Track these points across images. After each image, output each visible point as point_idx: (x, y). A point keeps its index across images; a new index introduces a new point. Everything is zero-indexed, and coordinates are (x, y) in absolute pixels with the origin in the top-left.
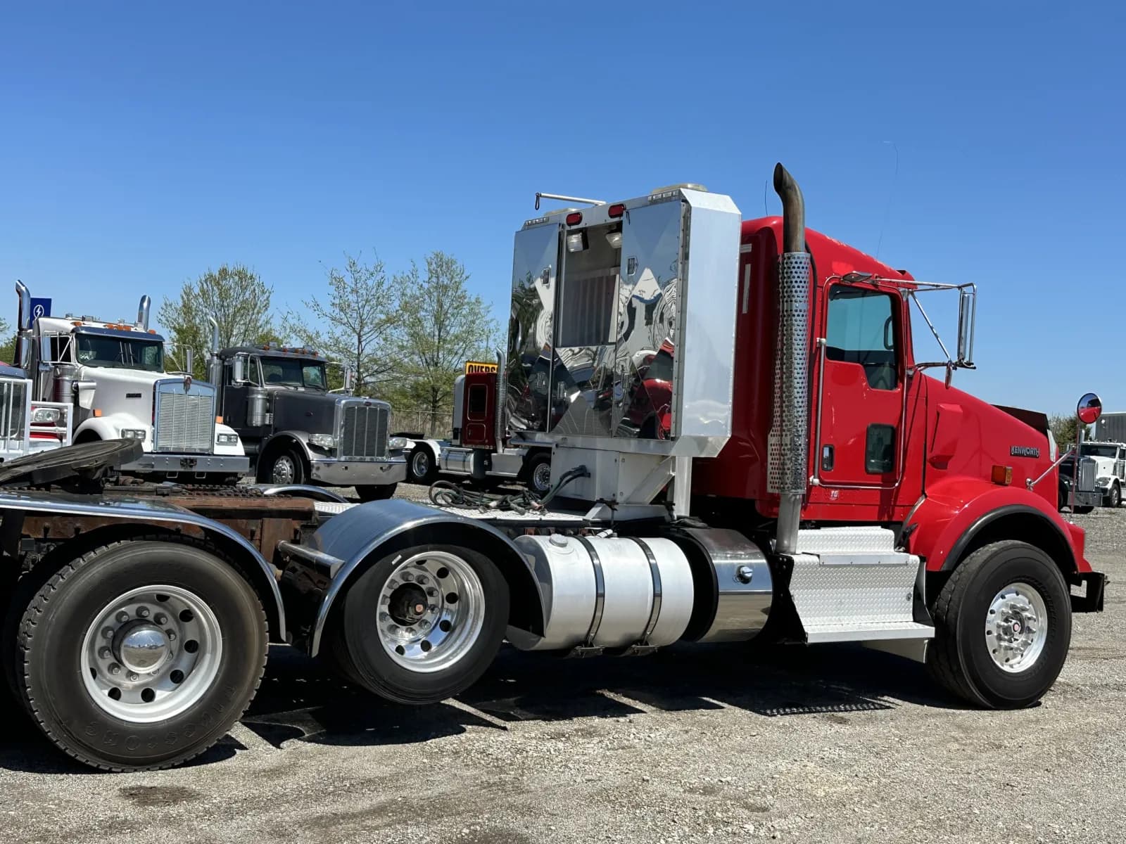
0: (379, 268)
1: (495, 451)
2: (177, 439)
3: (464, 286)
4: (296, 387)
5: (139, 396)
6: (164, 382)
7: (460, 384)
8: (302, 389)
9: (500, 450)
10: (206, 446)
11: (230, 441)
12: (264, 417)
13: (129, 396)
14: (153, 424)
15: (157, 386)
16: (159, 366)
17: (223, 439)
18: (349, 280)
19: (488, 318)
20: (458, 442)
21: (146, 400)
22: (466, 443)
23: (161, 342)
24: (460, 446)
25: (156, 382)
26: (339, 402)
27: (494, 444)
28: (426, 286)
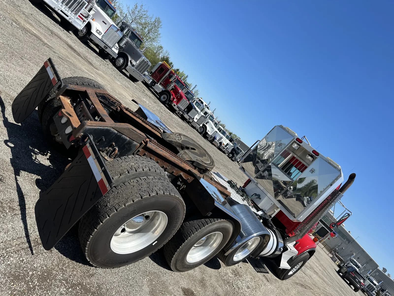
0: (147, 11)
1: (157, 84)
2: (107, 40)
3: (159, 29)
4: (134, 44)
5: (106, 24)
6: (114, 26)
7: (159, 64)
8: (134, 45)
9: (158, 84)
10: (111, 46)
11: (116, 49)
12: (123, 45)
13: (103, 22)
14: (104, 33)
15: (112, 26)
16: (111, 17)
17: (116, 47)
18: (139, 8)
19: (159, 39)
20: (150, 75)
21: (107, 27)
22: (152, 77)
23: (115, 12)
24: (150, 76)
25: (112, 25)
26: (143, 57)
27: (158, 82)
28: (152, 22)
